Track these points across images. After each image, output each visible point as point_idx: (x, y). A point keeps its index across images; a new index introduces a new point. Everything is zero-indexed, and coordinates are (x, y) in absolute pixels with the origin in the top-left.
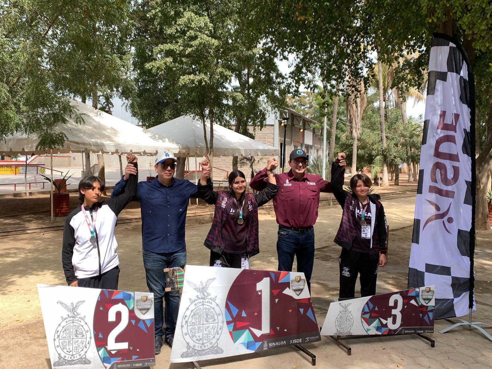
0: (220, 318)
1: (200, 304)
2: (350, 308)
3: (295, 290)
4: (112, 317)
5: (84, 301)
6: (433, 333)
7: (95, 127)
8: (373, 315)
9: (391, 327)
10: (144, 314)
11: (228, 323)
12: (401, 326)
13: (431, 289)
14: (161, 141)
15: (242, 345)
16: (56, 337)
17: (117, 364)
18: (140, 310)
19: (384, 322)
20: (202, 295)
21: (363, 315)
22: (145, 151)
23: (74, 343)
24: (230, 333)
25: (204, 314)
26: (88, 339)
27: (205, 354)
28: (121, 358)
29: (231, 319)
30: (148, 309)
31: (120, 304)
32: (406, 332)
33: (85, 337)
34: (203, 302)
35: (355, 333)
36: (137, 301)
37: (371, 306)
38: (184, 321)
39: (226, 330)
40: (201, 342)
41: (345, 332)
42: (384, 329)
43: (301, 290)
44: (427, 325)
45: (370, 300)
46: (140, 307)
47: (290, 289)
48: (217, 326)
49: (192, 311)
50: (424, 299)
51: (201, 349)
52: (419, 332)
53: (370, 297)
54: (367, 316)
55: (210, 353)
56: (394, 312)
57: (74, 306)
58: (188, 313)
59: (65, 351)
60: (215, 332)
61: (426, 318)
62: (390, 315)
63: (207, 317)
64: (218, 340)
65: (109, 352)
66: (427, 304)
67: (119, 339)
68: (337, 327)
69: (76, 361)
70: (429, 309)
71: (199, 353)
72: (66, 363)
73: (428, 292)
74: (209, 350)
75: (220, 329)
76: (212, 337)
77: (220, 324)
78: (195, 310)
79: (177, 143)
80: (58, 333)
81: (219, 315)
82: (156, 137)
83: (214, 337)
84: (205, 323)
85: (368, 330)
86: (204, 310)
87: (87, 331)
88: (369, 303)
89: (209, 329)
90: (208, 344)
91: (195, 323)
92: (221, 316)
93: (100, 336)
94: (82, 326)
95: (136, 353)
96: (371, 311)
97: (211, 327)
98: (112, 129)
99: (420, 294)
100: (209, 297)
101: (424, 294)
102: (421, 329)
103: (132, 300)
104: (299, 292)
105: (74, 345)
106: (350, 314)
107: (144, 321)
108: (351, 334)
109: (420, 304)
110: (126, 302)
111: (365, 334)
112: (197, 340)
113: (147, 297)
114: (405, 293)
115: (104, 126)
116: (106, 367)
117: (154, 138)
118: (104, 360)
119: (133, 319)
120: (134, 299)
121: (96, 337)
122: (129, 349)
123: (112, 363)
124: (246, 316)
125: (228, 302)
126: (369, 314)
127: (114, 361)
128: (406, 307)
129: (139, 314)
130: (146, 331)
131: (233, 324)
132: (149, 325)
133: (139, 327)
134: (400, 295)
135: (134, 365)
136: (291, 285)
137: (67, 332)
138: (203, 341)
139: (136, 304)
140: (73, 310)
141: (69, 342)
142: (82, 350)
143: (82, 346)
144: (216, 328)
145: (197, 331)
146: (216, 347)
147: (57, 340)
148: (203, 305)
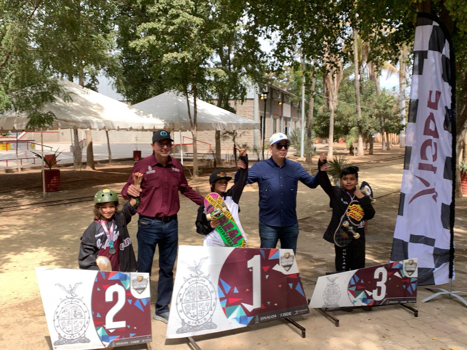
0: (213, 295)
1: (194, 282)
2: (336, 282)
3: (284, 267)
4: (109, 298)
5: (81, 283)
6: (415, 302)
7: (82, 104)
8: (359, 287)
9: (377, 298)
10: (140, 293)
11: (221, 299)
12: (385, 298)
13: (414, 262)
14: (145, 117)
15: (235, 319)
16: (56, 317)
17: (116, 342)
18: (136, 289)
19: (370, 293)
20: (195, 274)
21: (349, 287)
22: (131, 127)
23: (73, 323)
24: (224, 309)
25: (198, 292)
26: (87, 319)
27: (199, 330)
28: (119, 336)
29: (224, 296)
30: (144, 289)
31: (117, 285)
32: (390, 302)
33: (83, 317)
34: (196, 280)
35: (342, 304)
36: (133, 281)
37: (357, 279)
38: (179, 299)
39: (219, 306)
40: (195, 318)
41: (333, 304)
42: (369, 301)
43: (290, 266)
44: (410, 295)
45: (356, 273)
46: (136, 287)
47: (279, 264)
48: (210, 302)
49: (186, 289)
50: (408, 271)
51: (195, 325)
52: (403, 302)
53: (357, 270)
54: (353, 289)
55: (204, 328)
56: (379, 284)
57: (72, 288)
58: (182, 291)
59: (65, 330)
60: (209, 309)
61: (409, 289)
62: (375, 287)
63: (201, 294)
64: (212, 315)
65: (107, 331)
66: (410, 275)
67: (116, 318)
68: (326, 300)
69: (75, 340)
70: (412, 281)
71: (194, 328)
72: (66, 342)
73: (411, 264)
74: (203, 326)
75: (214, 305)
76: (206, 313)
77: (214, 301)
78: (189, 288)
79: (161, 119)
80: (58, 314)
81: (212, 292)
83: (208, 313)
84: (199, 300)
85: (355, 302)
86: (198, 288)
87: (86, 312)
88: (355, 276)
89: (203, 305)
90: (202, 320)
91: (189, 300)
92: (214, 293)
93: (99, 316)
94: (81, 307)
95: (133, 331)
96: (358, 284)
97: (204, 304)
98: (98, 105)
99: (404, 266)
100: (202, 276)
101: (407, 266)
102: (404, 300)
103: (128, 281)
104: (288, 268)
105: (74, 325)
106: (337, 288)
107: (140, 300)
108: (338, 306)
109: (404, 276)
110: (122, 282)
111: (351, 305)
113: (142, 277)
114: (389, 266)
115: (90, 103)
116: (105, 345)
117: (139, 114)
118: (103, 339)
119: (130, 299)
120: (130, 279)
121: (94, 316)
122: (127, 327)
123: (111, 341)
124: (237, 292)
125: (221, 279)
126: (355, 287)
127: (112, 339)
128: (390, 279)
129: (135, 294)
130: (142, 310)
131: (226, 300)
132: (145, 304)
133: (135, 306)
134: (385, 268)
135: (132, 342)
136: (280, 261)
137: (66, 313)
138: (197, 318)
139: (131, 284)
140: (71, 291)
141: (68, 322)
142: (81, 330)
143: (81, 325)
144: (210, 305)
145: (191, 308)
146: (209, 323)
147: (57, 320)
148: (197, 283)
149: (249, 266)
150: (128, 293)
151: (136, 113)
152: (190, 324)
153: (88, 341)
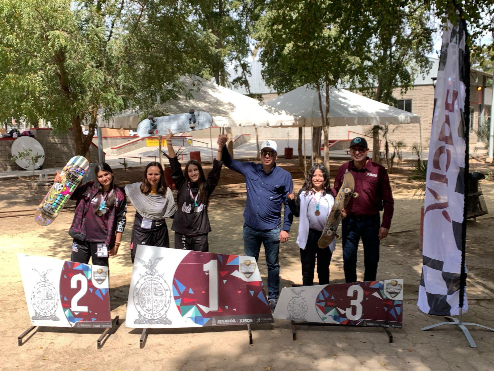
0: (168, 293)
1: (150, 279)
2: (303, 295)
3: (245, 273)
4: (74, 285)
5: (52, 270)
8: (329, 303)
9: (350, 316)
10: (100, 284)
11: (176, 298)
12: (362, 318)
13: (399, 283)
14: (277, 113)
15: (190, 319)
16: (32, 296)
17: (80, 323)
18: (97, 280)
19: (342, 312)
20: (150, 271)
21: (318, 303)
23: (46, 303)
24: (178, 307)
25: (153, 288)
26: (56, 301)
27: (155, 323)
28: (82, 319)
29: (178, 295)
30: (103, 280)
31: (80, 274)
32: (368, 324)
33: (54, 299)
34: (151, 278)
35: (310, 319)
36: (94, 273)
37: (327, 295)
38: (135, 293)
39: (173, 305)
40: (151, 312)
41: (299, 317)
42: (342, 319)
43: (251, 273)
44: (394, 319)
45: (325, 288)
46: (96, 278)
47: (238, 270)
48: (165, 300)
49: (142, 285)
50: (390, 293)
51: (151, 318)
52: (385, 326)
53: (327, 285)
54: (323, 304)
56: (353, 303)
57: (45, 273)
58: (138, 286)
59: (39, 308)
60: (163, 305)
61: (392, 312)
62: (349, 306)
63: (156, 291)
64: (166, 312)
65: (73, 313)
66: (393, 297)
67: (80, 303)
68: (291, 313)
69: (48, 317)
70: (395, 303)
71: (150, 321)
72: (41, 318)
73: (395, 285)
74: (158, 320)
75: (168, 302)
77: (168, 298)
78: (145, 284)
80: (34, 294)
81: (167, 290)
82: (272, 110)
83: (162, 309)
84: (153, 296)
85: (324, 318)
86: (153, 285)
87: (55, 295)
88: (325, 291)
89: (158, 301)
90: (157, 315)
91: (144, 295)
92: (169, 291)
93: (65, 299)
94: (51, 290)
95: (95, 317)
96: (327, 300)
97: (159, 300)
98: (230, 104)
99: (385, 287)
100: (157, 274)
102: (387, 323)
103: (89, 272)
104: (249, 275)
106: (303, 301)
107: (100, 290)
109: (385, 297)
110: (85, 272)
111: (321, 321)
112: (147, 310)
113: (102, 270)
115: (221, 102)
116: (71, 325)
117: (270, 111)
118: (70, 319)
119: (91, 288)
120: (91, 270)
121: (62, 299)
122: (89, 312)
123: (76, 322)
124: (193, 293)
125: (175, 279)
126: (325, 303)
127: (78, 320)
128: (367, 299)
129: (95, 284)
130: (102, 299)
131: (180, 299)
132: (104, 294)
133: (96, 295)
134: (361, 286)
135: (94, 326)
136: (240, 268)
137: (41, 294)
138: (152, 312)
139: (93, 275)
140: (44, 276)
141: (42, 301)
142: (52, 309)
143: (52, 306)
144: (164, 302)
145: (147, 302)
146: (164, 318)
147: (33, 299)
148: (152, 280)
149: (205, 269)
150: (89, 282)
151: (266, 110)
152: (145, 317)
153: (58, 320)
